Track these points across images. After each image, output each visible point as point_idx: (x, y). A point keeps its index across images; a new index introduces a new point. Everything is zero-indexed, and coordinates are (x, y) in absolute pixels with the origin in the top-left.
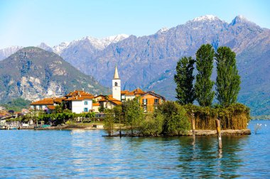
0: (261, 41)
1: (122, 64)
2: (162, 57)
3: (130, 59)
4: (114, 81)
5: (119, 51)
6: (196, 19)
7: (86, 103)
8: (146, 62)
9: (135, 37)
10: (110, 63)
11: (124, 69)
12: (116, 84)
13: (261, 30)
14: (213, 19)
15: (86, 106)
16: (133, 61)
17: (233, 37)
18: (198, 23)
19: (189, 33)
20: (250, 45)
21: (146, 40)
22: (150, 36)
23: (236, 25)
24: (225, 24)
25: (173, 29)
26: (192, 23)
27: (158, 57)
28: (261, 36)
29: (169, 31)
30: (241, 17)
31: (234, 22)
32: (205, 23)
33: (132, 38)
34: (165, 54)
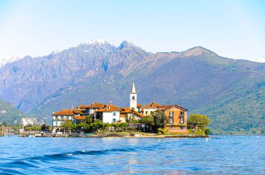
0: (147, 64)
1: (18, 82)
2: (54, 76)
3: (25, 78)
4: (131, 95)
5: (15, 70)
6: (87, 43)
7: (114, 114)
8: (41, 80)
9: (30, 58)
10: (7, 81)
11: (20, 87)
12: (133, 98)
13: (147, 54)
14: (103, 43)
15: (114, 117)
16: (28, 79)
17: (121, 60)
18: (89, 46)
19: (81, 55)
20: (137, 67)
21: (41, 60)
22: (44, 57)
23: (124, 49)
24: (113, 48)
25: (65, 51)
26: (83, 46)
27: (51, 76)
28: (147, 60)
29: (62, 53)
30: (128, 41)
31: (122, 46)
32: (95, 46)
33: (27, 58)
34: (57, 74)
